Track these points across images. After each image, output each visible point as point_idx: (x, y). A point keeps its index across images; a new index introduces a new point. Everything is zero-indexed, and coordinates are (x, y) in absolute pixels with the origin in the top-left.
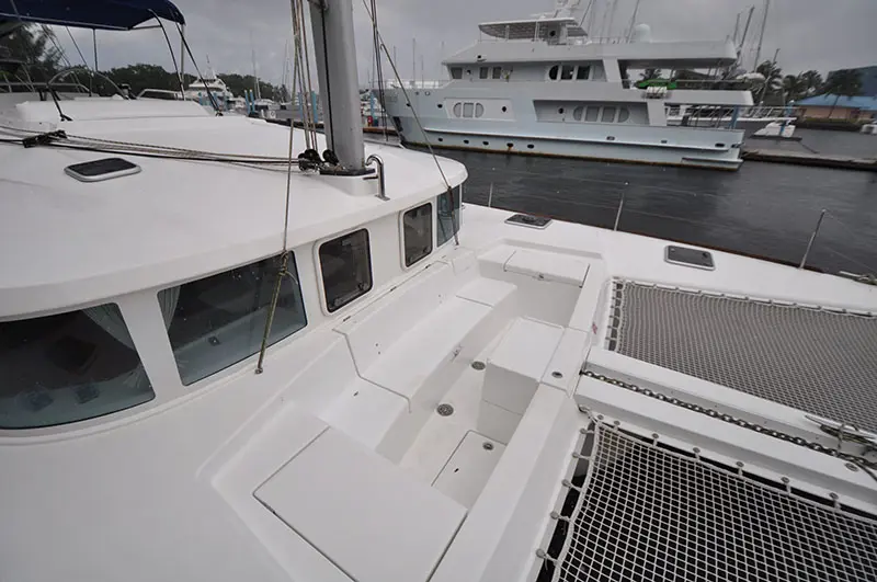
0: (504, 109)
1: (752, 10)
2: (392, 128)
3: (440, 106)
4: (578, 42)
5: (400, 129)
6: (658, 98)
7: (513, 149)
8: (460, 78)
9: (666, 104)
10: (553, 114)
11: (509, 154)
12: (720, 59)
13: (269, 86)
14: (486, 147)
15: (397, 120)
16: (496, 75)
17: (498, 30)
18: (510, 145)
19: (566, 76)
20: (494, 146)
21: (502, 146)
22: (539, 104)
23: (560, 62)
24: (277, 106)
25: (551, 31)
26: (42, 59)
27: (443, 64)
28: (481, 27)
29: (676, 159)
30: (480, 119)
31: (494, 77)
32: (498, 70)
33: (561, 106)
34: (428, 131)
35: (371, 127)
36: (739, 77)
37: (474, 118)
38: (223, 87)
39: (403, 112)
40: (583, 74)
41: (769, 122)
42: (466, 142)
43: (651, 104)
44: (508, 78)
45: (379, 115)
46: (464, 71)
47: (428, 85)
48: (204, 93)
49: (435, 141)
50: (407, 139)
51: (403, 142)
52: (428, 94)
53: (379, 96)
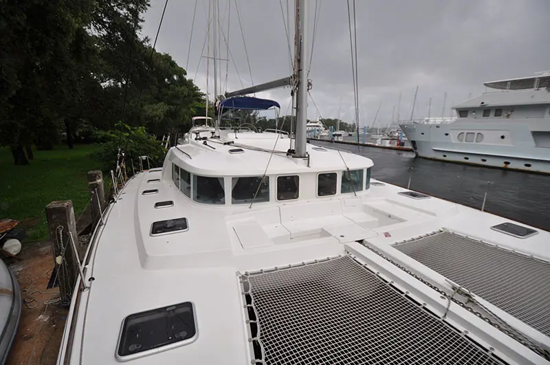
0: (503, 137)
2: (411, 147)
3: (447, 134)
5: (416, 148)
7: (509, 166)
8: (466, 116)
13: (346, 124)
15: (414, 143)
16: (497, 115)
17: (501, 85)
18: (507, 163)
20: (492, 163)
21: (501, 164)
22: (536, 134)
24: (347, 134)
26: (252, 114)
27: (453, 108)
28: (485, 84)
30: (481, 143)
31: (495, 116)
32: (499, 111)
34: (435, 150)
35: (399, 147)
37: (474, 142)
38: (321, 125)
39: (418, 138)
42: (466, 158)
44: (508, 116)
45: (406, 139)
46: (469, 113)
47: (438, 121)
48: (310, 128)
49: (440, 157)
50: (421, 154)
51: (417, 156)
52: (438, 127)
53: (404, 128)
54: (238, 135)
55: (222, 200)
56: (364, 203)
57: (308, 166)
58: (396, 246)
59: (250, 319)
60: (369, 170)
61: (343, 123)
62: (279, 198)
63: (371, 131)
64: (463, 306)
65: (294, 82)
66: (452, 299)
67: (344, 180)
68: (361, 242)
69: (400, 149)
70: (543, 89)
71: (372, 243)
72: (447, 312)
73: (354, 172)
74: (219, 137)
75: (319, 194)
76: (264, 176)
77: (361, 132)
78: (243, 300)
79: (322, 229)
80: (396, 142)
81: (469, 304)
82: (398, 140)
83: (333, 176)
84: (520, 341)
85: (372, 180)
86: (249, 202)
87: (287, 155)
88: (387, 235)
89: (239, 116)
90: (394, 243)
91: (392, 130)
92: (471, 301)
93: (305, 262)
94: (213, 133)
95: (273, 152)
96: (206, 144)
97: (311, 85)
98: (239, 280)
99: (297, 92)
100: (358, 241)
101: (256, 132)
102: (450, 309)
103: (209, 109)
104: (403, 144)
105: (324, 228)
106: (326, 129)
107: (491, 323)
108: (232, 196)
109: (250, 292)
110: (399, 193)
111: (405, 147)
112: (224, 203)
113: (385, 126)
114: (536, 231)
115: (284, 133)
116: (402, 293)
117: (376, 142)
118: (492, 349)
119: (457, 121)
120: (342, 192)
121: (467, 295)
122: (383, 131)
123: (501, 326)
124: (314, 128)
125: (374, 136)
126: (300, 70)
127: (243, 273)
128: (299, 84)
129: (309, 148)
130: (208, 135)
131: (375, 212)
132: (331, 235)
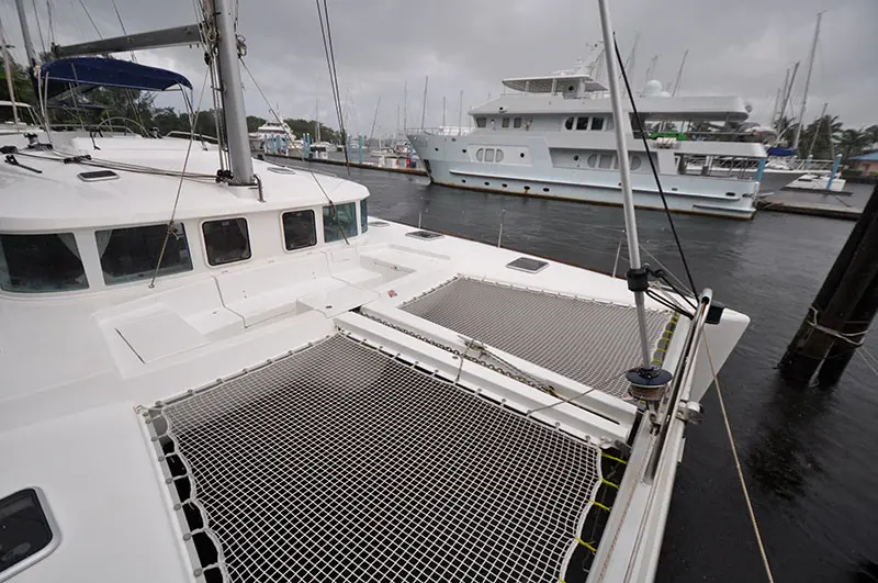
0: (522, 155)
1: (797, 65)
2: (423, 170)
3: (465, 151)
4: (593, 96)
5: (430, 171)
6: (668, 148)
7: (529, 192)
8: (484, 126)
9: (676, 154)
10: (568, 161)
11: (525, 196)
12: (728, 113)
13: (330, 130)
14: (505, 189)
15: (426, 162)
16: (517, 126)
17: (519, 85)
18: (527, 188)
19: (581, 126)
20: (512, 188)
21: (520, 189)
22: (553, 151)
23: (576, 114)
24: (334, 148)
25: (569, 86)
27: (470, 114)
28: (503, 82)
29: (687, 206)
30: (501, 163)
31: (515, 127)
32: (518, 120)
33: (576, 154)
34: (452, 173)
35: (409, 169)
36: (748, 130)
37: (494, 162)
38: (288, 130)
39: (432, 156)
40: (597, 125)
41: (803, 174)
42: (487, 184)
43: (661, 154)
44: (527, 127)
45: (417, 158)
46: (488, 121)
47: (455, 132)
48: (269, 135)
49: (458, 182)
50: (436, 180)
51: (432, 182)
52: (454, 140)
53: (414, 141)
54: (99, 141)
55: (79, 280)
56: (361, 254)
57: (261, 199)
58: (405, 307)
59: (174, 475)
60: (364, 203)
61: (325, 128)
62: (212, 262)
63: (371, 143)
64: (477, 362)
65: (207, 37)
66: (466, 356)
67: (327, 220)
68: (357, 310)
69: (411, 172)
70: (560, 94)
71: (373, 309)
72: (460, 373)
73: (342, 206)
74: (49, 147)
75: (288, 248)
76: (172, 222)
77: (355, 145)
78: (155, 451)
79: (298, 303)
80: (405, 163)
81: (483, 357)
82: (409, 159)
83: (308, 215)
84: (528, 383)
85: (370, 219)
86: (149, 276)
87: (218, 181)
88: (392, 294)
89: (106, 103)
90: (402, 303)
91: (399, 144)
92: (484, 354)
93: (272, 358)
94: (31, 137)
95: (184, 175)
96: (15, 163)
97: (244, 46)
98: (143, 420)
99: (218, 58)
100: (354, 310)
101: (144, 136)
102: (463, 369)
103: (16, 83)
104: (414, 165)
105: (301, 300)
106: (298, 138)
107: (503, 373)
108: (103, 268)
109: (169, 432)
110: (407, 235)
111: (417, 169)
112: (87, 286)
113: (387, 137)
114: (546, 263)
115: (211, 141)
116: (411, 365)
117: (378, 162)
118: (504, 400)
119: (475, 132)
120: (326, 241)
121: (479, 348)
122: (387, 144)
123: (513, 374)
124: (275, 135)
125: (374, 152)
126: (216, 14)
127: (151, 405)
128: (218, 42)
129: (260, 168)
130: (20, 143)
131: (375, 264)
132: (312, 309)
